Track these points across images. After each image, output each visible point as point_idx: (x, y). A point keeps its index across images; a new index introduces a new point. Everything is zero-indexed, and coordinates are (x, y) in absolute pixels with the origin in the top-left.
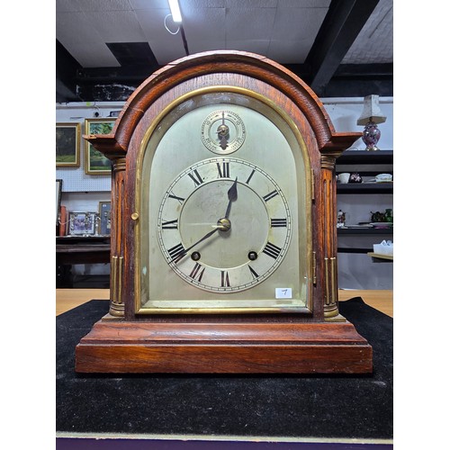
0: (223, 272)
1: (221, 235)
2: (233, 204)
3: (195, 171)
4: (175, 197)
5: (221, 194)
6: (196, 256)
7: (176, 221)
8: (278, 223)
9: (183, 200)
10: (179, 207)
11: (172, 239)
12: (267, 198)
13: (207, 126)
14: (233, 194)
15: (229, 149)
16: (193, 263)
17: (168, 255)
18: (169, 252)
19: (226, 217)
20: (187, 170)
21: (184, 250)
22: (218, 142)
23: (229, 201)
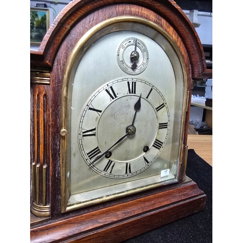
1: (128, 137)
2: (138, 113)
3: (111, 88)
4: (94, 110)
5: (129, 106)
6: (108, 154)
7: (94, 129)
8: (163, 126)
9: (100, 111)
10: (97, 118)
11: (91, 143)
12: (158, 109)
13: (122, 50)
14: (138, 106)
15: (137, 71)
16: (106, 161)
17: (87, 157)
18: (88, 154)
19: (133, 125)
20: (104, 86)
21: (100, 152)
22: (130, 65)
23: (135, 112)
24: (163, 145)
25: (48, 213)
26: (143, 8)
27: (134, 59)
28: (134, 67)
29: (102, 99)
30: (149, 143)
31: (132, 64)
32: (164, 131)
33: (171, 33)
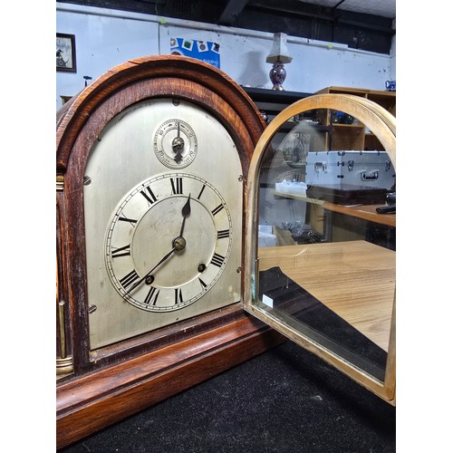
0: (176, 290)
1: (176, 253)
2: (187, 220)
3: (148, 188)
4: (126, 220)
5: (174, 211)
6: (150, 279)
7: (128, 247)
8: (223, 234)
9: (135, 221)
10: (131, 231)
11: (123, 267)
12: (215, 212)
13: (160, 137)
14: (186, 211)
15: (183, 163)
16: (147, 288)
17: (119, 285)
18: (121, 281)
19: (181, 236)
20: (139, 187)
21: (138, 277)
22: (173, 155)
23: (183, 218)
24: (225, 260)
25: (70, 368)
26: (186, 82)
27: (178, 148)
28: (178, 159)
29: (136, 205)
30: (206, 260)
31: (175, 155)
32: (225, 241)
33: (225, 110)
